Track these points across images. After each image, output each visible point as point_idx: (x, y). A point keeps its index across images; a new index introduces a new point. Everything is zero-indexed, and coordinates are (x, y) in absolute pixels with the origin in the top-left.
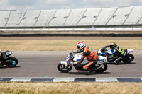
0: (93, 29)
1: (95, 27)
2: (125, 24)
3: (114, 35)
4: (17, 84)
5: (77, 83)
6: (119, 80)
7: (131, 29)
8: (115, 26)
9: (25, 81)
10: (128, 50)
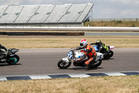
8: (6, 24)
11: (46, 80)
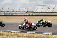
4: (46, 35)
9: (50, 34)
10: (49, 22)
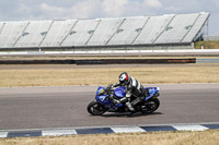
0: (40, 52)
1: (44, 49)
2: (89, 44)
3: (72, 62)
5: (13, 140)
6: (79, 132)
7: (97, 52)
8: (73, 48)
11: (137, 134)
